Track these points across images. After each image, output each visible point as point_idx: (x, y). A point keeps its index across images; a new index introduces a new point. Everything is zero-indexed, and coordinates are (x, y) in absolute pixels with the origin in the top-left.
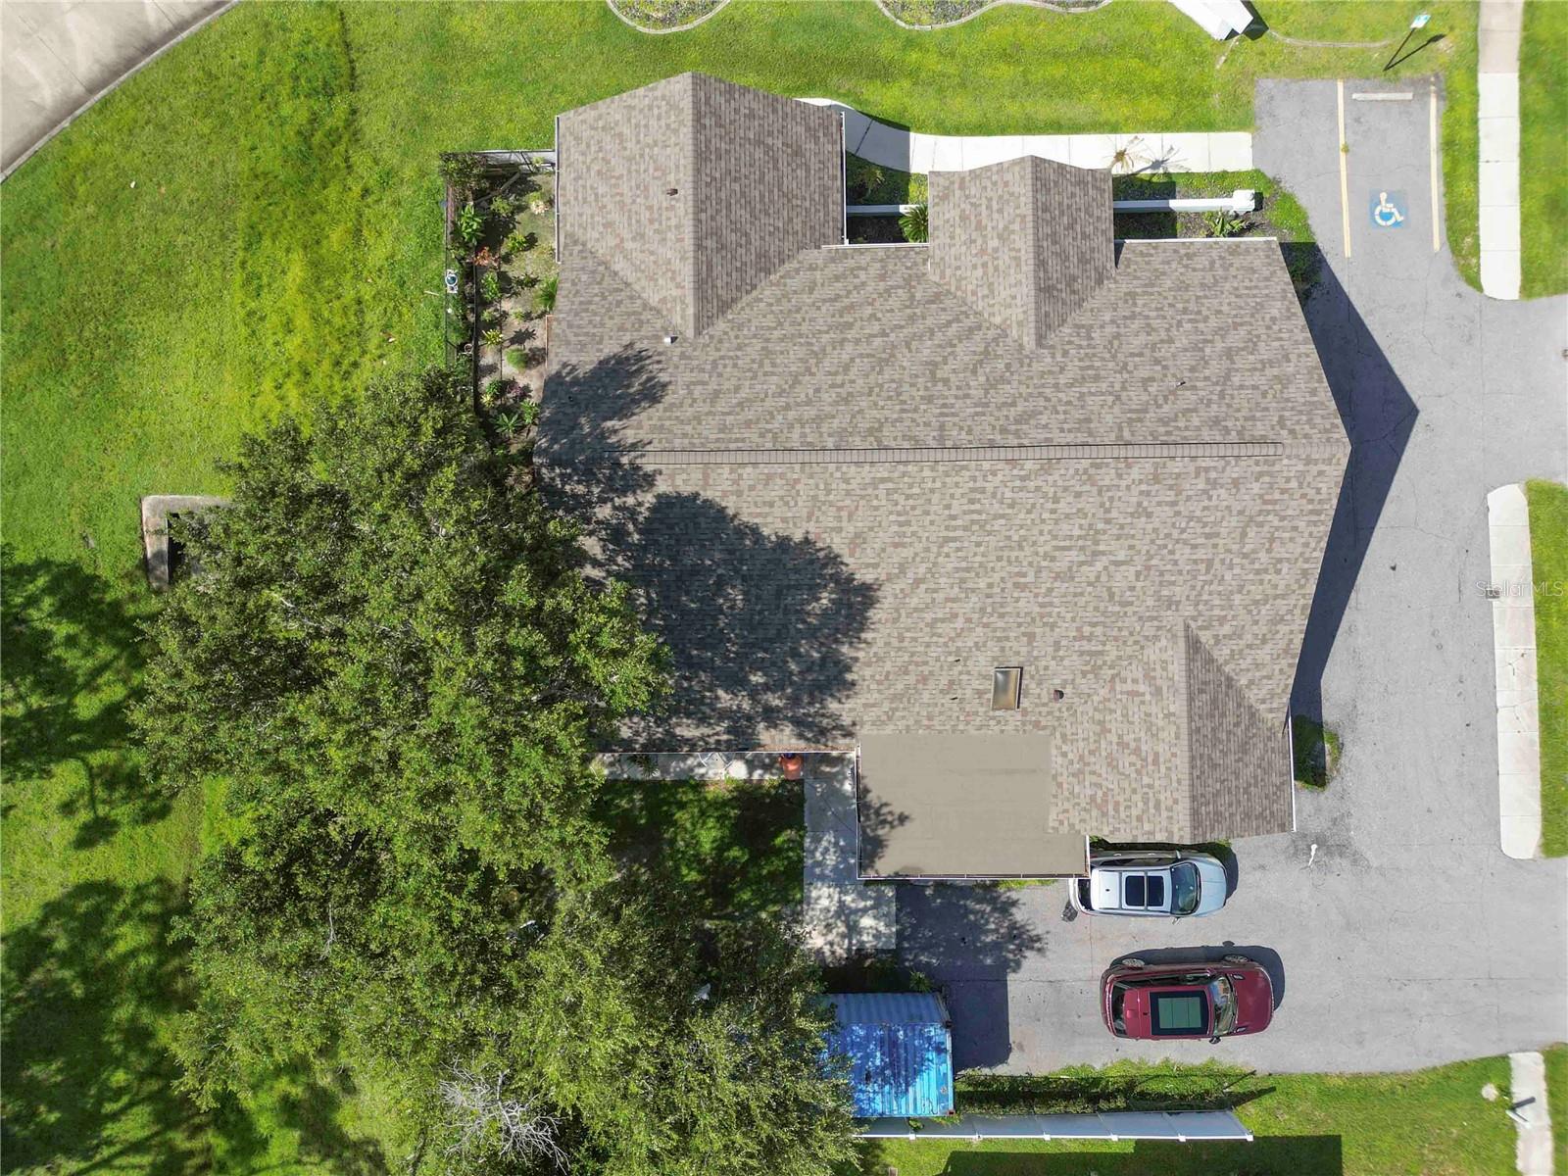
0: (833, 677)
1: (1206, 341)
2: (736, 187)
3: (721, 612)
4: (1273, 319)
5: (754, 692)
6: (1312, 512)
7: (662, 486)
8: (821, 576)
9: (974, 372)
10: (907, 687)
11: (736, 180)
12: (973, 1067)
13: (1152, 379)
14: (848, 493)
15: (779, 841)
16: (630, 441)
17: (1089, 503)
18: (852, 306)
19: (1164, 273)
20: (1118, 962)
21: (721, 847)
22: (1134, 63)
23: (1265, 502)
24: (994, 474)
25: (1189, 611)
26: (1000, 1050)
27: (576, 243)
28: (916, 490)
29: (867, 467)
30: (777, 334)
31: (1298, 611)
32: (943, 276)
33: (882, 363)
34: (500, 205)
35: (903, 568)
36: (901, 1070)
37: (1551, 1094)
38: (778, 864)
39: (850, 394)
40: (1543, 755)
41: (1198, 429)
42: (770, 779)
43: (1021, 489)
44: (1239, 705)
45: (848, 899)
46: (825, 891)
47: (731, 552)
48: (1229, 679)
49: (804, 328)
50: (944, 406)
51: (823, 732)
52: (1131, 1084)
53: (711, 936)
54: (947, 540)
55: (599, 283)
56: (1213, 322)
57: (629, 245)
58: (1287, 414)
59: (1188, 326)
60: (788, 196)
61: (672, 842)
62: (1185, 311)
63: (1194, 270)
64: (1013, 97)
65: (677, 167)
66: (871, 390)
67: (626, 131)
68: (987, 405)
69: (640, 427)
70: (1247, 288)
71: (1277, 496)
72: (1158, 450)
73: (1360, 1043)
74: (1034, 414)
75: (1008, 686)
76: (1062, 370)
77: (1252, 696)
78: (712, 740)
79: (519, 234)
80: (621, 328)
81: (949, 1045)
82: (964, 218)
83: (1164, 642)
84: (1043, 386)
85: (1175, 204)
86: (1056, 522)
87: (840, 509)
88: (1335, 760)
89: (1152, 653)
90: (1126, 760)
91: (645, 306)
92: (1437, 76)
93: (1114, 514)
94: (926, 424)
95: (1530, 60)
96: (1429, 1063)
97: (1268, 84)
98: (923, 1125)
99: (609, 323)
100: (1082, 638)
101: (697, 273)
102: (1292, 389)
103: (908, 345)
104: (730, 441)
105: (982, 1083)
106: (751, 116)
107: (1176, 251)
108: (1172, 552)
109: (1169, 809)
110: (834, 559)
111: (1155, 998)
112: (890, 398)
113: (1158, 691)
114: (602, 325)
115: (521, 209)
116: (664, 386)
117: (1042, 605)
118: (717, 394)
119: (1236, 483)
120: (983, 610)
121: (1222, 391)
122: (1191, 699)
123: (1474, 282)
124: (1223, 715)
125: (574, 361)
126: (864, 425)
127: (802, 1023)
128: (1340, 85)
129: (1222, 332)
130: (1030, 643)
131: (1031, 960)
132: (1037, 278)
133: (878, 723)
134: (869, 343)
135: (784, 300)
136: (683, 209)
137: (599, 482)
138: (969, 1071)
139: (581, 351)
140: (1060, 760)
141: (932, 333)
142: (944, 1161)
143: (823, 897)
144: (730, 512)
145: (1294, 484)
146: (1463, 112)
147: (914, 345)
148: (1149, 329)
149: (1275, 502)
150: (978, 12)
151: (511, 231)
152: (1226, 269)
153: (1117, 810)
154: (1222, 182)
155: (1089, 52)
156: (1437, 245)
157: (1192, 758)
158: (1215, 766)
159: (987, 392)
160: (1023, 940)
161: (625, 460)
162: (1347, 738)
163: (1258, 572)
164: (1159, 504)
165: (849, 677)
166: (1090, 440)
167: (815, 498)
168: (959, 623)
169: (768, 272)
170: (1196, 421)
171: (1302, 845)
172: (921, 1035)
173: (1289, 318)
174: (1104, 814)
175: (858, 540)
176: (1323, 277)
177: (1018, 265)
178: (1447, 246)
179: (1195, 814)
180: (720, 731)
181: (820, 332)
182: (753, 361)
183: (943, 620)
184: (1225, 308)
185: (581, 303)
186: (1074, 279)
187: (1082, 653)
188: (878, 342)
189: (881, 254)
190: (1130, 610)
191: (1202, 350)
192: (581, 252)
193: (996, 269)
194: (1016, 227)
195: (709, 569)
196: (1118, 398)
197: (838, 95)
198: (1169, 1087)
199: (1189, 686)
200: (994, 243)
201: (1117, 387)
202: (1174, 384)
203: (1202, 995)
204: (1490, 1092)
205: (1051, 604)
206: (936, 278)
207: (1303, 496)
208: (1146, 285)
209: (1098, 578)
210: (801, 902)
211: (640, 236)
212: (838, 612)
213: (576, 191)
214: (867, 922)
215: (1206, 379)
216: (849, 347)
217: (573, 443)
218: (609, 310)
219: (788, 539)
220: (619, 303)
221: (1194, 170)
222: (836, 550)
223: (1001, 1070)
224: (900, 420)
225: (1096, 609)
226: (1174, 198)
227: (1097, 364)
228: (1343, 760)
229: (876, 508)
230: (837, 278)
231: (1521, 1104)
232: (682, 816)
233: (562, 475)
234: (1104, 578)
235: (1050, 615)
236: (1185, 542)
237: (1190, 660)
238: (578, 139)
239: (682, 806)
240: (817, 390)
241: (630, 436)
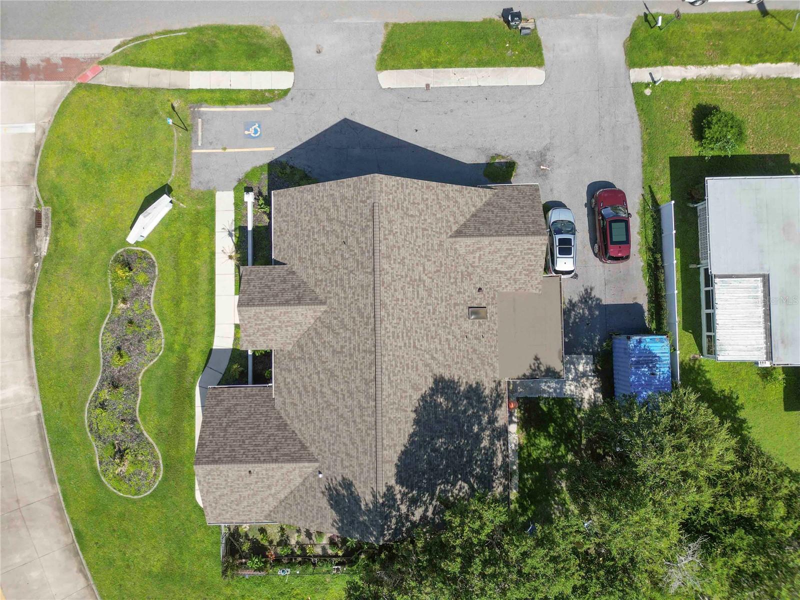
0: (474, 393)
1: (323, 229)
2: (247, 442)
3: (447, 448)
4: (313, 198)
5: (482, 429)
6: (402, 188)
7: (392, 482)
8: (431, 402)
9: (338, 334)
10: (478, 358)
11: (244, 442)
12: (644, 320)
13: (342, 256)
14: (395, 394)
15: (545, 409)
16: (371, 498)
17: (398, 285)
18: (305, 387)
19: (290, 243)
20: (596, 255)
21: (549, 436)
22: (182, 244)
23: (398, 208)
24: (386, 328)
25: (444, 236)
26: (636, 308)
27: (269, 515)
28: (393, 363)
29: (384, 386)
30: (317, 423)
31: (444, 189)
32: (290, 344)
33: (332, 374)
34: (246, 547)
35: (427, 365)
36: (650, 359)
37: (648, 66)
38: (556, 410)
39: (348, 392)
40: (499, 66)
41: (366, 238)
42: (517, 413)
43: (393, 315)
44: (484, 211)
45: (571, 377)
46: (567, 387)
47: (421, 447)
48: (473, 216)
49: (315, 410)
50: (354, 349)
51: (498, 395)
52: (649, 249)
53: (589, 441)
54: (415, 346)
55: (291, 506)
56: (314, 225)
57: (273, 491)
58: (359, 199)
59: (316, 236)
60: (250, 415)
61: (546, 459)
62: (308, 236)
63: (288, 229)
64: (197, 300)
65: (238, 471)
66: (346, 382)
67: (219, 493)
68: (354, 330)
69: (364, 493)
70: (297, 207)
71: (395, 203)
72: (377, 257)
73: (628, 147)
74: (359, 309)
75: (476, 311)
76: (337, 295)
77: (479, 204)
78: (503, 448)
79: (259, 537)
80: (314, 497)
81: (638, 338)
82: (264, 335)
83: (457, 246)
84: (345, 304)
85: (250, 228)
86: (407, 298)
87: (401, 397)
88: (503, 157)
89: (462, 251)
90: (510, 262)
91: (303, 484)
92: (190, 108)
93: (403, 274)
94: (363, 358)
95: (184, 66)
96: (636, 117)
97: (194, 184)
98: (673, 348)
99: (311, 503)
100: (456, 282)
101: (289, 461)
102: (347, 195)
103: (325, 362)
104: (371, 450)
105: (652, 316)
106: (213, 434)
107: (278, 237)
108: (419, 246)
109: (532, 244)
110: (423, 398)
111: (613, 243)
112: (350, 373)
113: (479, 249)
114: (312, 506)
115: (246, 535)
116: (344, 479)
117: (442, 301)
118: (347, 454)
119: (390, 222)
120: (444, 327)
121: (348, 225)
122: (483, 235)
123: (286, 92)
124: (489, 219)
125: (331, 521)
126: (363, 387)
127: (636, 420)
128: (194, 151)
129: (319, 222)
130: (458, 305)
131: (596, 293)
132: (294, 304)
133: (494, 371)
134: (322, 380)
135: (301, 418)
136: (257, 468)
137: (390, 512)
138: (647, 322)
139: (325, 517)
140: (509, 288)
141: (317, 351)
142: (687, 333)
143: (570, 388)
144: (403, 448)
145: (391, 197)
146: (207, 96)
147: (323, 359)
148: (317, 253)
149: (398, 204)
150: (156, 317)
151: (257, 540)
152: (288, 215)
153: (531, 266)
154: (239, 205)
155: (176, 266)
156: (269, 109)
157: (509, 235)
158: (512, 223)
159: (347, 329)
160: (586, 297)
161: (381, 501)
162: (492, 152)
163: (427, 208)
164: (399, 254)
165: (474, 385)
166: (372, 286)
167: (397, 409)
168: (450, 337)
169: (286, 425)
170: (363, 239)
171: (541, 173)
172: (633, 350)
173: (312, 191)
174: (534, 270)
175: (415, 387)
176: (284, 160)
177: (288, 313)
178: (269, 104)
179: (534, 234)
180: (499, 444)
181: (317, 402)
182: (331, 436)
183: (449, 345)
184: (307, 218)
185: (301, 515)
186: (293, 286)
187: (462, 281)
188: (321, 376)
189: (278, 370)
190: (443, 262)
191: (328, 231)
192: (274, 512)
193: (288, 322)
194: (270, 313)
195: (428, 456)
196: (351, 272)
197: (194, 384)
198: (650, 233)
199: (477, 236)
200: (277, 322)
201: (346, 271)
202: (345, 246)
203: (611, 222)
204: (648, 92)
205: (441, 297)
206: (291, 346)
207: (396, 192)
208: (296, 252)
209: (431, 278)
210: (573, 399)
211: (269, 487)
212: (446, 393)
213: (245, 515)
214: (581, 368)
215: (342, 231)
216: (324, 390)
217: (372, 525)
218: (305, 502)
219: (414, 420)
220: (301, 497)
221: (233, 217)
222: (419, 397)
223: (646, 307)
224: (361, 370)
225: (443, 277)
226: (247, 227)
227: (335, 279)
228: (503, 154)
229: (401, 380)
230: (290, 392)
231: (653, 79)
232: (535, 455)
233: (388, 530)
234: (430, 275)
235: (446, 297)
236: (415, 241)
237: (466, 236)
238: (220, 515)
239: (530, 455)
240: (346, 407)
241: (369, 498)
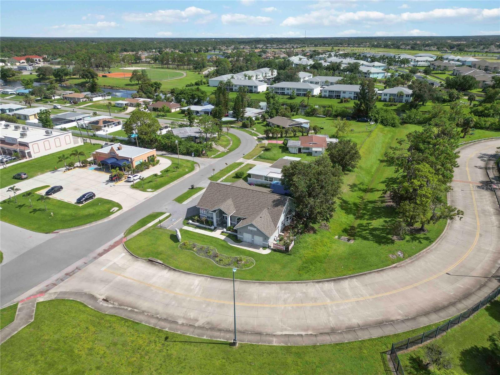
33: (247, 200)
70: (204, 201)
76: (230, 195)
80: (274, 211)
84: (233, 194)
91: (270, 214)
94: (247, 192)
112: (249, 196)
116: (272, 202)
118: (267, 200)
123: (170, 214)
125: (281, 208)
128: (167, 229)
135: (254, 211)
141: (240, 203)
147: (243, 202)
148: (218, 198)
152: (204, 204)
156: (171, 217)
159: (239, 194)
181: (252, 206)
182: (261, 203)
184: (208, 199)
188: (246, 203)
191: (215, 194)
196: (227, 191)
197: (230, 245)
206: (235, 210)
208: (214, 204)
211: (267, 219)
221: (192, 228)
230: (246, 213)
